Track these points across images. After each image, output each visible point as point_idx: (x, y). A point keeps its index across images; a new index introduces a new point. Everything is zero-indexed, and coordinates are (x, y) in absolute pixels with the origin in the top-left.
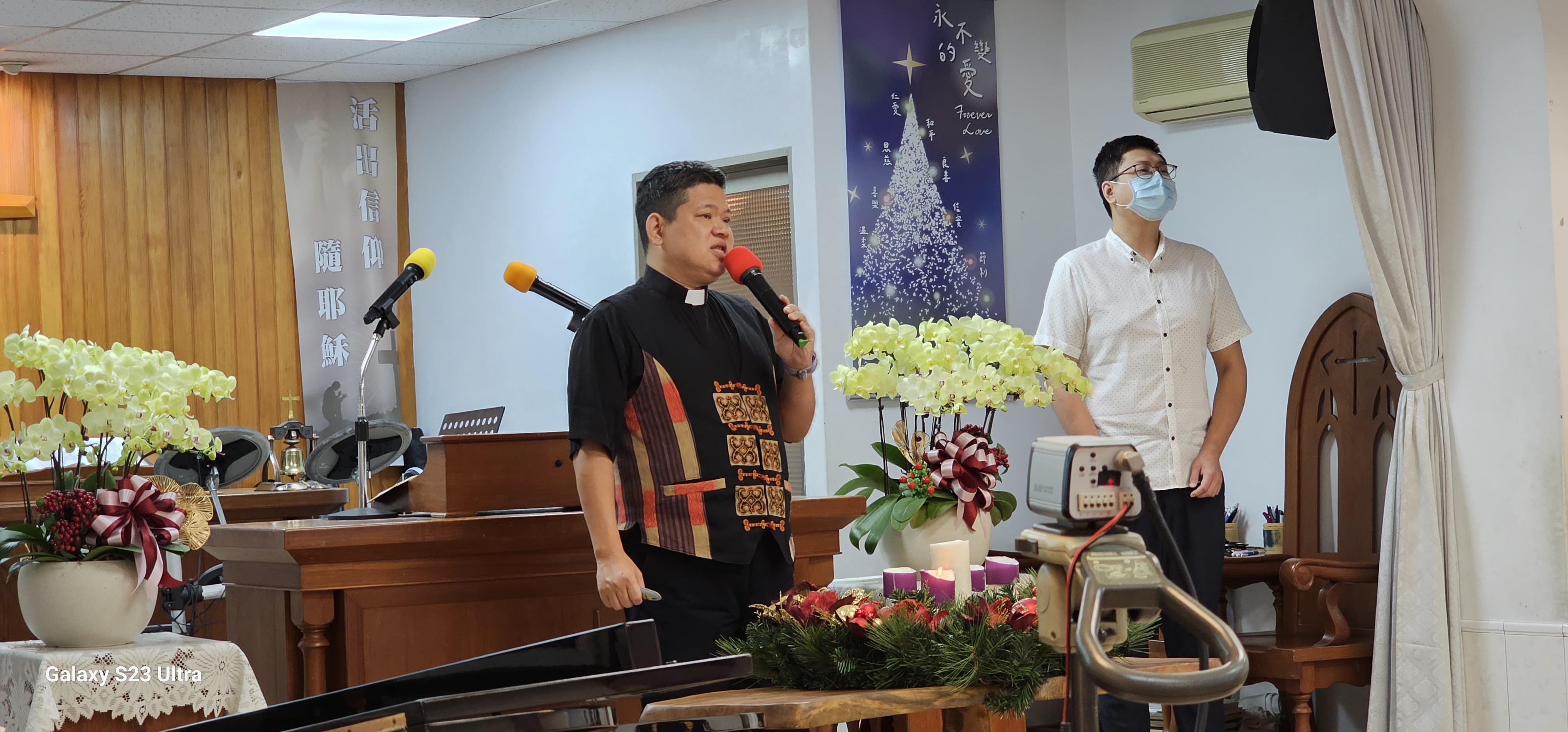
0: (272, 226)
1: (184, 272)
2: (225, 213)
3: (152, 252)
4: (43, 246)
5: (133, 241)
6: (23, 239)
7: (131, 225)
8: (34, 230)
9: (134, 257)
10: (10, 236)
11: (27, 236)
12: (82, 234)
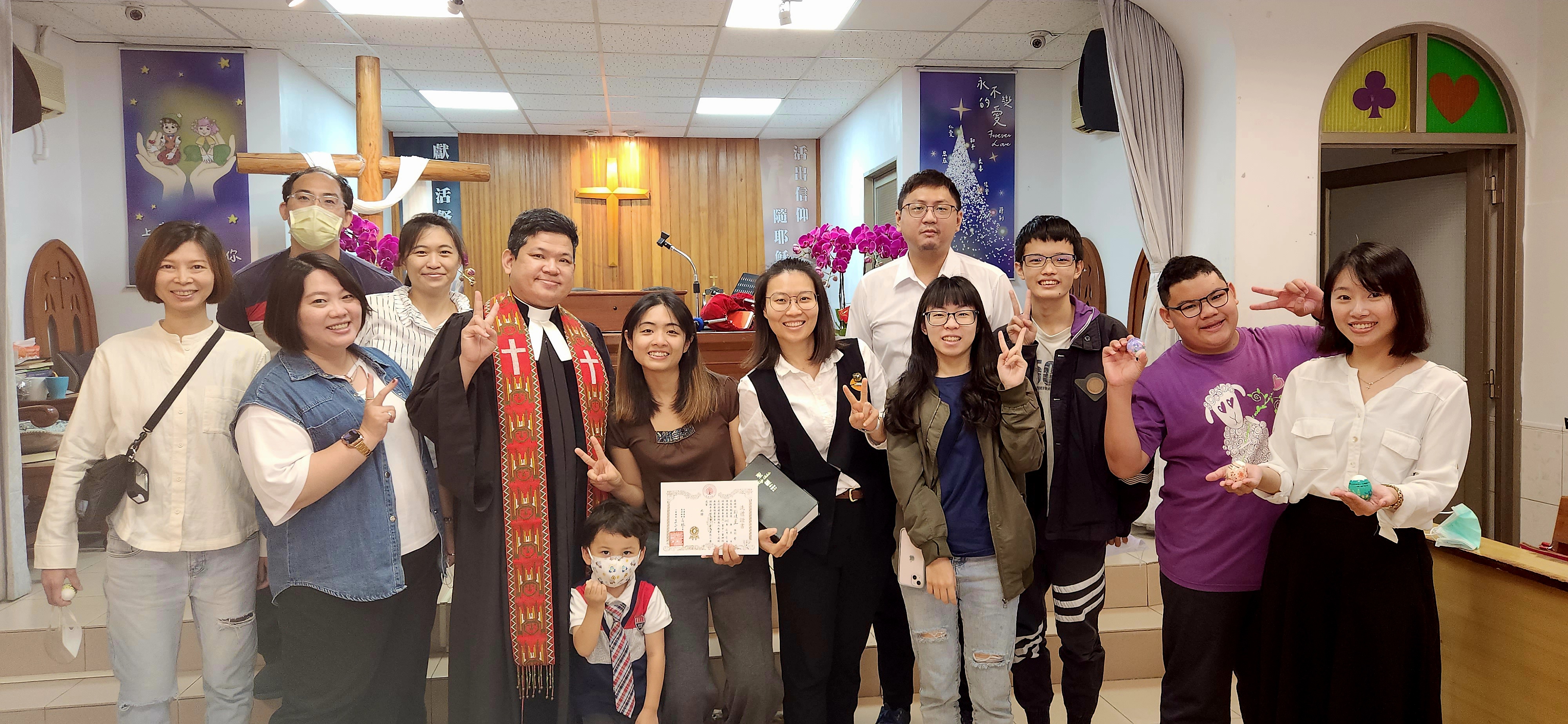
0: (756, 203)
2: (735, 196)
3: (701, 214)
4: (653, 211)
5: (693, 209)
6: (645, 208)
7: (692, 202)
8: (649, 204)
9: (693, 216)
10: (639, 206)
11: (647, 206)
12: (670, 206)
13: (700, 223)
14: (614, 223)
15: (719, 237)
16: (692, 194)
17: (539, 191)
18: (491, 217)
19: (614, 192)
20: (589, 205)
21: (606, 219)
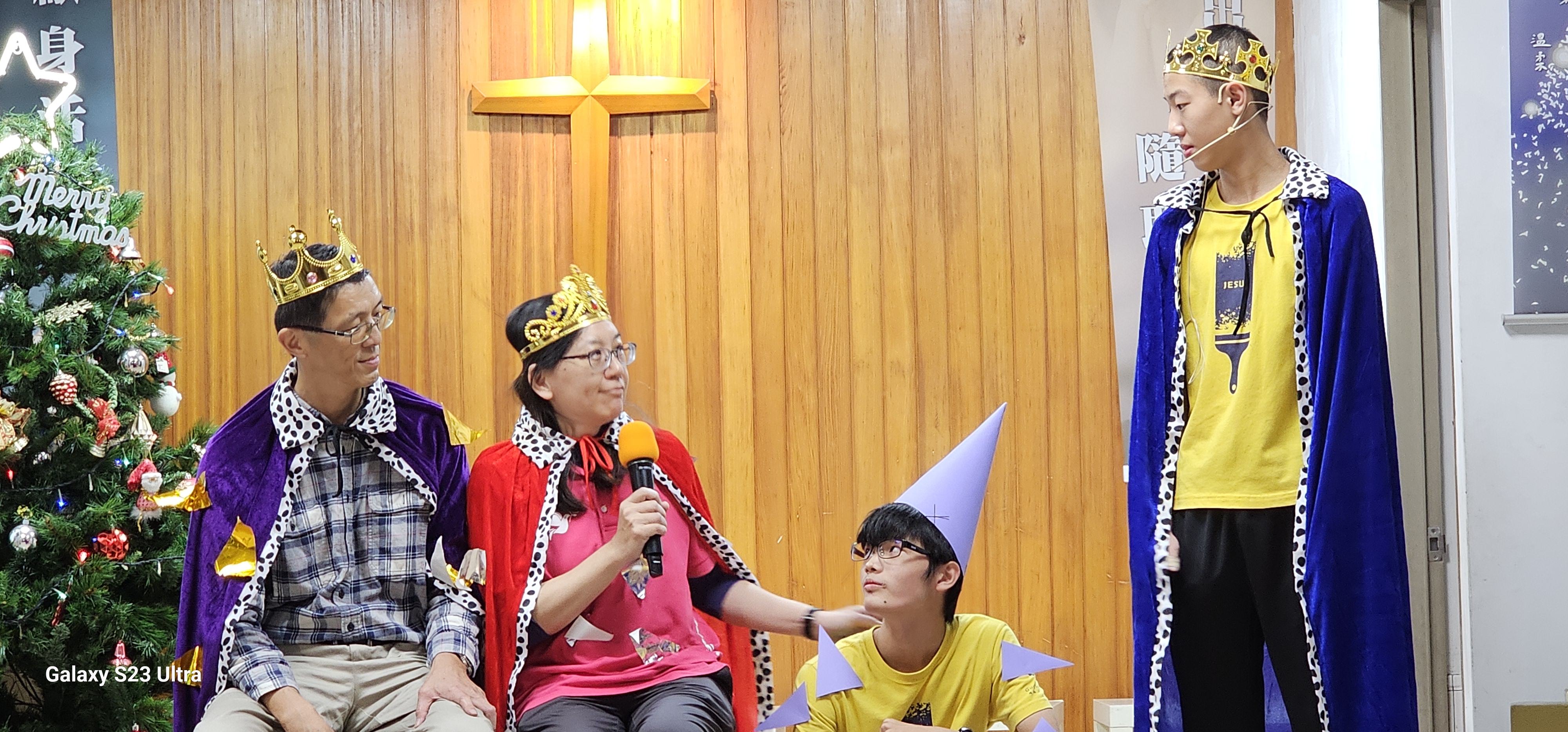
0: (1072, 113)
1: (934, 183)
2: (999, 95)
3: (886, 157)
4: (724, 147)
5: (857, 138)
6: (696, 141)
7: (856, 118)
8: (712, 127)
9: (858, 162)
10: (677, 136)
11: (701, 135)
12: (782, 133)
13: (881, 183)
14: (593, 196)
15: (947, 232)
16: (855, 91)
17: (357, 96)
18: (205, 184)
19: (599, 91)
20: (513, 134)
21: (569, 181)
